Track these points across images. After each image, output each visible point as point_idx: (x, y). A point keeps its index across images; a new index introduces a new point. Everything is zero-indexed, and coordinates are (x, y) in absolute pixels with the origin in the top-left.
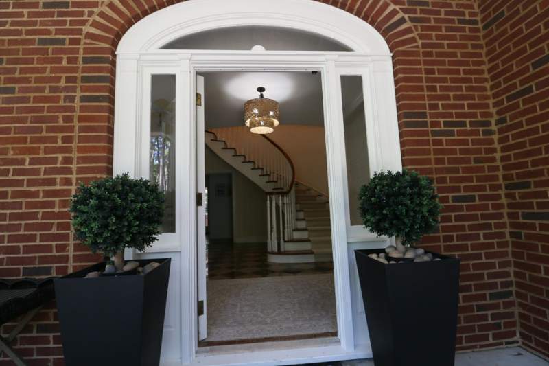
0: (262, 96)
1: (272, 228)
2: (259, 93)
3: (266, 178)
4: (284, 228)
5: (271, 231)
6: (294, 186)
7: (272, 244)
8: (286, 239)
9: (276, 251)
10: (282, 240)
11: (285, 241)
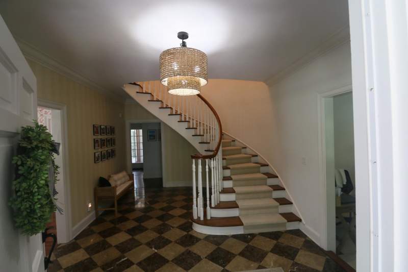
0: (184, 45)
1: (197, 193)
2: (181, 41)
3: (193, 132)
4: (211, 194)
5: (197, 196)
6: (221, 147)
7: (198, 210)
8: (213, 205)
9: (202, 218)
10: (208, 207)
11: (211, 207)
